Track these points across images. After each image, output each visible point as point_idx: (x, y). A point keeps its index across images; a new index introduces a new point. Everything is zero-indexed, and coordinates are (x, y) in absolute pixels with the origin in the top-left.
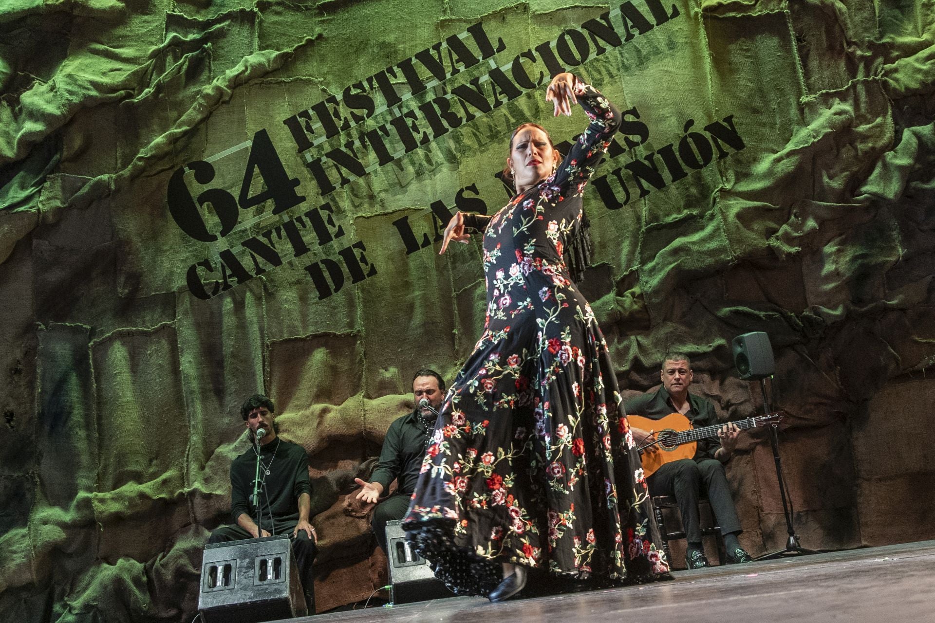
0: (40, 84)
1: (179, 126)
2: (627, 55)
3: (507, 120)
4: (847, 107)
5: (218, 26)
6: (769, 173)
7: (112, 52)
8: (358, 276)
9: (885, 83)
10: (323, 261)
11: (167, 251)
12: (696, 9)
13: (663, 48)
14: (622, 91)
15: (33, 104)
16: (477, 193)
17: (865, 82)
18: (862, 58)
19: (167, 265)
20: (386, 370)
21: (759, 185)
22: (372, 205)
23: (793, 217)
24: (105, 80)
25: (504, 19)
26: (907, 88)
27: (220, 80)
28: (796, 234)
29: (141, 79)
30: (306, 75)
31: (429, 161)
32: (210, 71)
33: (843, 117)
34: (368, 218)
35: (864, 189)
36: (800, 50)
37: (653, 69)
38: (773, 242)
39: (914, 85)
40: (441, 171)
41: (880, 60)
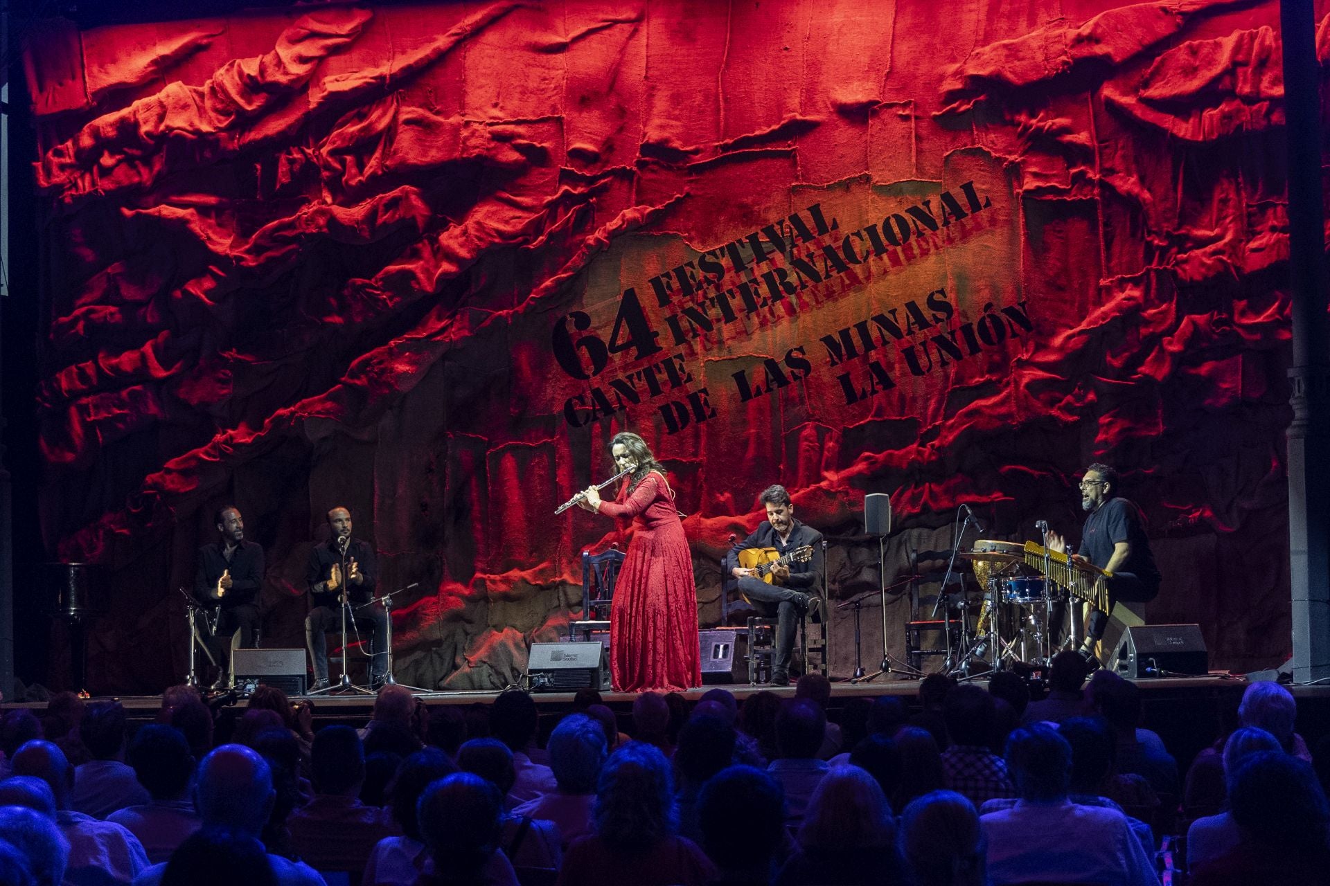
0: (455, 227)
1: (565, 272)
2: (953, 229)
3: (843, 281)
4: (1136, 293)
5: (603, 181)
6: (1061, 348)
7: (515, 201)
8: (701, 417)
9: (1174, 273)
10: (673, 403)
11: (550, 379)
12: (1018, 190)
13: (985, 224)
14: (944, 263)
15: (448, 246)
16: (804, 353)
17: (1156, 271)
18: (1158, 247)
19: (549, 390)
20: (722, 494)
21: (1052, 358)
22: (720, 349)
23: (1077, 389)
24: (507, 228)
25: (848, 188)
26: (1192, 280)
27: (601, 232)
28: (1078, 405)
29: (535, 228)
30: (674, 230)
31: (772, 313)
32: (593, 222)
33: (1131, 303)
34: (717, 361)
35: (1139, 369)
36: (1106, 234)
37: (974, 244)
38: (1054, 412)
39: (1197, 277)
40: (781, 324)
41: (1174, 250)
